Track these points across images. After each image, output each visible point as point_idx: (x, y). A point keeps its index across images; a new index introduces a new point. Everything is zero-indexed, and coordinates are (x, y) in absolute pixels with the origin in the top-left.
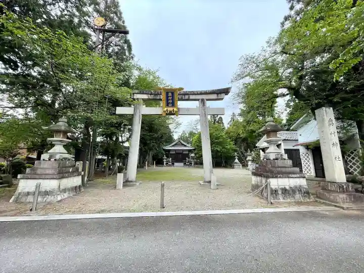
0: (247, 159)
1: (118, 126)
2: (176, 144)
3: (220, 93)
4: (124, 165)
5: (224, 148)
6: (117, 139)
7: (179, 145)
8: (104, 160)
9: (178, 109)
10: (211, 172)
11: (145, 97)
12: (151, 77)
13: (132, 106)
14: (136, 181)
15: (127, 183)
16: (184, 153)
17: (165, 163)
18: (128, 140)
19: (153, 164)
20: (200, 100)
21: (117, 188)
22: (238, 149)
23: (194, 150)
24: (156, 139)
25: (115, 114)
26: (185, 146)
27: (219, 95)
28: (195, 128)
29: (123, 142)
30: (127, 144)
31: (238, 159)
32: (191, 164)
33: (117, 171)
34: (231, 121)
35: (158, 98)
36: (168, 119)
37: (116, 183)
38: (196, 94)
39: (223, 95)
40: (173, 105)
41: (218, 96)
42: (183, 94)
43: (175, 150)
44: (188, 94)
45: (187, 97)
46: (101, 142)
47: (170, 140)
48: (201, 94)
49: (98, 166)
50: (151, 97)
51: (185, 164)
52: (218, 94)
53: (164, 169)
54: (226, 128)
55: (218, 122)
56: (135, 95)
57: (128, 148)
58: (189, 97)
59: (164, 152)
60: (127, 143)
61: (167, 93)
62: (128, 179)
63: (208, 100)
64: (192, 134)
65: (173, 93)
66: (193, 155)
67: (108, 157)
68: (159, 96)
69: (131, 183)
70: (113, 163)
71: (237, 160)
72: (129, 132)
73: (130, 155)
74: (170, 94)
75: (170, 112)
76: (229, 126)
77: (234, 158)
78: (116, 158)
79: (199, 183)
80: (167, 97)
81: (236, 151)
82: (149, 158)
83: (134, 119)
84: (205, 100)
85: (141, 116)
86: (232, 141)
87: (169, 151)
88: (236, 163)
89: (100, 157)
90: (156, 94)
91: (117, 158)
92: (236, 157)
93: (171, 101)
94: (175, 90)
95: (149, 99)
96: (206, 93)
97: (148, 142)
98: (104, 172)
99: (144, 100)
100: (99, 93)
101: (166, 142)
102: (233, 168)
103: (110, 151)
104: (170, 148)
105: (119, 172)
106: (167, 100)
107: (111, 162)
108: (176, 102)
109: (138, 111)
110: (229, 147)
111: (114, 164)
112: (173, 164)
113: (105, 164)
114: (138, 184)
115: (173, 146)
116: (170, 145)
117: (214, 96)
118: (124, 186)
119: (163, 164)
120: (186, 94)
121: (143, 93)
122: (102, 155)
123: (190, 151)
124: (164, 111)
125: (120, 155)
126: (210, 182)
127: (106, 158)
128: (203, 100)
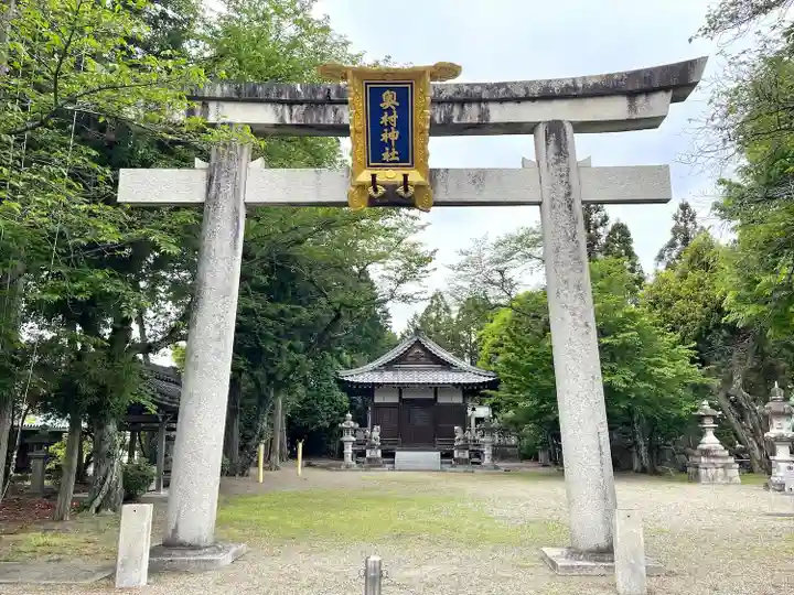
0: (772, 433)
1: (126, 262)
2: (401, 359)
3: (649, 91)
4: (153, 461)
5: (643, 375)
6: (122, 328)
7: (417, 360)
8: (57, 435)
9: (433, 175)
10: (609, 503)
11: (265, 115)
12: (289, 29)
13: (198, 162)
14: (216, 546)
15: (169, 551)
16: (442, 400)
17: (349, 450)
18: (172, 336)
19: (294, 456)
20: (541, 130)
21: (120, 581)
22: (716, 383)
23: (494, 385)
24: (304, 330)
25: (110, 200)
26: (447, 366)
27: (641, 100)
28: (497, 277)
29: (149, 348)
30: (164, 359)
31: (717, 434)
32: (478, 454)
33: (120, 490)
34: (672, 245)
35: (330, 118)
36: (367, 233)
37: (115, 554)
38: (518, 100)
39: (659, 101)
40: (406, 153)
41: (632, 107)
42: (451, 101)
43: (400, 388)
44: (479, 101)
45: (472, 114)
46: (44, 347)
47: (371, 337)
48: (547, 95)
49: (23, 467)
50: (292, 116)
51: (447, 455)
52: (632, 95)
53: (345, 478)
54: (650, 280)
55: (607, 250)
56: (212, 106)
57: (175, 377)
58: (484, 114)
59: (342, 398)
60: (168, 351)
61: (375, 95)
62: (175, 531)
63: (582, 127)
64: (478, 309)
65: (403, 96)
66: (483, 412)
67: (74, 424)
68: (330, 109)
69: (191, 556)
70: (96, 452)
71: (710, 440)
72: (174, 300)
73: (188, 410)
74: (389, 100)
75: (391, 188)
76: (662, 267)
77: (694, 426)
78: (112, 427)
79: (544, 558)
80: (375, 111)
81: (701, 391)
82: (275, 424)
83: (208, 228)
84: (569, 129)
85: (243, 212)
86: (682, 341)
87: (368, 390)
88: (706, 453)
89: (34, 421)
90: (318, 103)
91: (121, 428)
92: (709, 423)
93: (394, 135)
94: (415, 76)
95: (280, 129)
96: (570, 93)
97: (269, 347)
98: (51, 495)
99: (258, 131)
100: (30, 92)
101: (354, 348)
102: (695, 478)
103: (85, 388)
104: (376, 378)
105: (130, 498)
106: (375, 128)
107: (88, 446)
108: (418, 140)
109: (227, 188)
110: (669, 372)
111: (102, 456)
112: (389, 455)
113: (61, 453)
114: (225, 559)
115: (389, 366)
116: (375, 364)
117: (616, 108)
118: (153, 570)
119: (341, 456)
120: (466, 98)
121: (253, 99)
122: (45, 409)
123: (471, 391)
124: (362, 187)
125: (138, 409)
126: (605, 552)
127: (64, 424)
128: (555, 128)
